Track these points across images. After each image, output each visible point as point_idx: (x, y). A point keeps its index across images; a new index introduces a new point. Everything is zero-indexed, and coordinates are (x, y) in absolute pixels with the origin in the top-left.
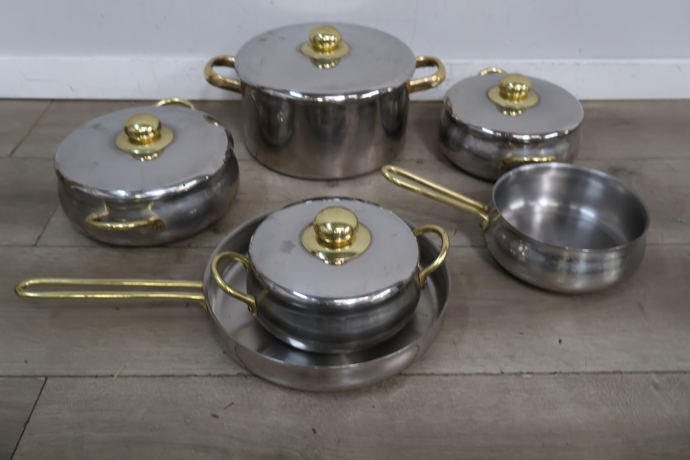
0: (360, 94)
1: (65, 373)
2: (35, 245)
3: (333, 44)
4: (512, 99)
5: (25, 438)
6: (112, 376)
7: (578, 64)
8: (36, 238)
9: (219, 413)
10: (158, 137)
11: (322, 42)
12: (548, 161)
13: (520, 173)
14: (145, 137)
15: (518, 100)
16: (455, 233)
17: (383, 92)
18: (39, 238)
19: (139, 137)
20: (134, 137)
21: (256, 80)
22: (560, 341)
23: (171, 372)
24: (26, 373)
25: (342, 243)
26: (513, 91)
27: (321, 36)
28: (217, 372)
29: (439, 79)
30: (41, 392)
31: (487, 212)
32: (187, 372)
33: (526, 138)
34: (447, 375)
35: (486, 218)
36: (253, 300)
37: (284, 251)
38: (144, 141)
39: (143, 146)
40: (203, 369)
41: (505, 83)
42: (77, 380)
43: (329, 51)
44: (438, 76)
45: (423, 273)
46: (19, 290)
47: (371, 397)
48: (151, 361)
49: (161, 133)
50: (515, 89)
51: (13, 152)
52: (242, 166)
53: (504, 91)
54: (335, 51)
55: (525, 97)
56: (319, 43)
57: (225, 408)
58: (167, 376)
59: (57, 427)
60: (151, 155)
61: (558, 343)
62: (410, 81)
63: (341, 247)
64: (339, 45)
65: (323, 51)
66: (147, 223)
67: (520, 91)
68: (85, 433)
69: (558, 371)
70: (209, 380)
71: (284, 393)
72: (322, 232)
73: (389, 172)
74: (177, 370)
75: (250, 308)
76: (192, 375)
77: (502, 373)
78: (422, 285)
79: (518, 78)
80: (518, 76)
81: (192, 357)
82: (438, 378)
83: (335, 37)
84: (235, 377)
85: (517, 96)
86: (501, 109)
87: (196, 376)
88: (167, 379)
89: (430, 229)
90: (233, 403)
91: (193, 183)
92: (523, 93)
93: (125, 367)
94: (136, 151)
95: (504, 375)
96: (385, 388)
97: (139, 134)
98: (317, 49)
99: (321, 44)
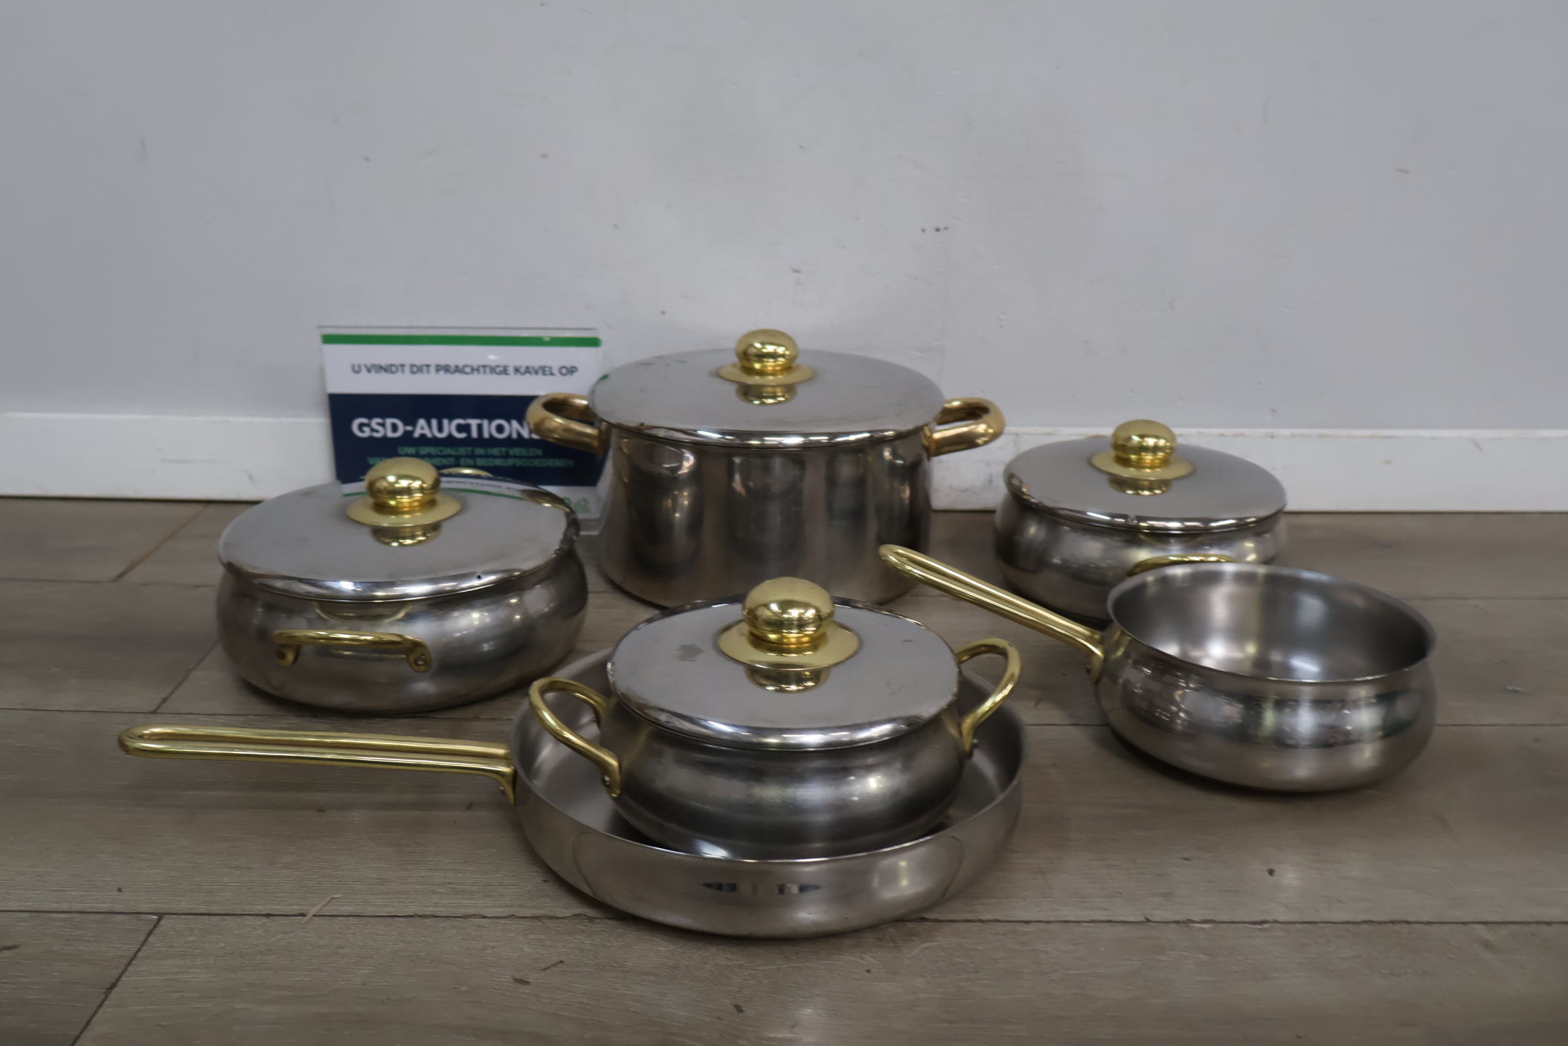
0: (833, 435)
1: (202, 909)
2: (154, 712)
3: (781, 360)
4: (1139, 465)
5: (107, 1011)
6: (302, 915)
7: (1272, 437)
8: (158, 702)
9: (532, 977)
10: (429, 504)
11: (761, 356)
12: (1218, 562)
13: (1165, 581)
14: (405, 499)
15: (1152, 467)
16: (1037, 704)
17: (877, 435)
18: (164, 700)
19: (394, 498)
20: (384, 498)
21: (631, 419)
22: (1271, 872)
23: (429, 910)
24: (118, 907)
25: (799, 642)
26: (1143, 449)
28: (530, 913)
29: (990, 432)
30: (145, 940)
31: (1099, 643)
32: (463, 911)
33: (1174, 525)
34: (1027, 922)
35: (1097, 651)
36: (614, 762)
37: (682, 659)
38: (404, 507)
39: (400, 516)
40: (499, 907)
41: (1124, 435)
42: (226, 920)
43: (774, 373)
44: (989, 427)
45: (968, 722)
46: (130, 737)
47: (864, 956)
48: (387, 893)
49: (438, 497)
50: (1145, 444)
51: (121, 575)
52: (592, 600)
53: (1123, 451)
54: (785, 374)
55: (1165, 463)
56: (755, 359)
57: (545, 969)
58: (420, 916)
59: (177, 995)
60: (412, 537)
61: (1266, 874)
62: (932, 432)
63: (799, 651)
64: (794, 365)
65: (761, 373)
66: (397, 639)
67: (1155, 449)
68: (238, 1006)
69: (1270, 918)
70: (511, 924)
71: (672, 947)
72: (760, 620)
73: (896, 555)
74: (442, 907)
75: (607, 779)
76: (474, 916)
77: (1148, 921)
78: (967, 747)
79: (1148, 427)
80: (1148, 423)
81: (475, 888)
82: (1008, 927)
83: (787, 349)
84: (566, 921)
85: (1148, 458)
86: (1121, 484)
87: (484, 917)
88: (421, 921)
89: (983, 649)
90: (561, 962)
91: (492, 578)
92: (1160, 455)
93: (330, 901)
94: (385, 525)
95: (1152, 924)
96: (894, 942)
97: (395, 492)
98: (750, 371)
99: (758, 361)
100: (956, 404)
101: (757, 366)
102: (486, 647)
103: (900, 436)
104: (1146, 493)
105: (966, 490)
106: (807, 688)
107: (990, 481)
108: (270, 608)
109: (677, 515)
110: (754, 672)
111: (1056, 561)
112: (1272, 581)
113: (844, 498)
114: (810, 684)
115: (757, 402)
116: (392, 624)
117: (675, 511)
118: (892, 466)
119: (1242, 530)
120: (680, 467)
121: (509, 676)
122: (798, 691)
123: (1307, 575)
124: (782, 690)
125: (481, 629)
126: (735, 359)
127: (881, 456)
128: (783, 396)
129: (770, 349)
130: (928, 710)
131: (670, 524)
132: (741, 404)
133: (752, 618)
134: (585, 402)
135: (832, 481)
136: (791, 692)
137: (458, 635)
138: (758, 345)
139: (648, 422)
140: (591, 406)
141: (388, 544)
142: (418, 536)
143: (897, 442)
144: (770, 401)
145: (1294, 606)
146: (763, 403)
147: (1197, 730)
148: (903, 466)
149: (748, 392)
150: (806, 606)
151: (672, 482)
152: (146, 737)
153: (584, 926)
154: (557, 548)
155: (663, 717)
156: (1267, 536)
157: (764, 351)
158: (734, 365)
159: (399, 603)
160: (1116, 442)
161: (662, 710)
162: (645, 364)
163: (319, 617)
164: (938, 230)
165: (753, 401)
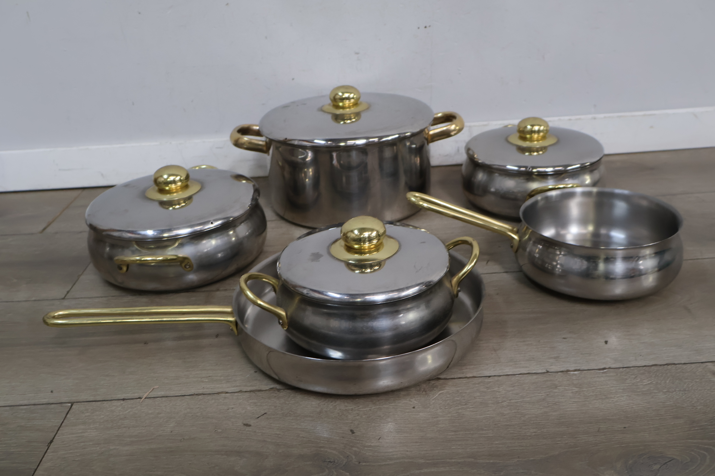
0: (380, 138)
1: (92, 399)
2: (64, 299)
3: (352, 101)
4: (531, 140)
5: (49, 455)
6: (140, 398)
7: (595, 118)
8: (66, 293)
9: (252, 422)
10: (185, 187)
11: (342, 99)
12: (572, 187)
13: (547, 198)
14: (173, 186)
15: (538, 140)
17: (402, 136)
18: (68, 292)
19: (168, 186)
20: (163, 186)
21: (280, 136)
22: (606, 342)
23: (201, 391)
24: (52, 401)
26: (532, 132)
27: (340, 94)
28: (249, 389)
29: (457, 128)
30: (66, 417)
31: (516, 233)
32: (217, 391)
33: (550, 170)
34: (489, 377)
35: (516, 237)
36: (283, 313)
37: (313, 260)
38: (173, 190)
39: (172, 194)
40: (234, 387)
41: (523, 125)
42: (104, 403)
43: (349, 107)
44: (457, 126)
45: (455, 280)
46: (48, 318)
47: (411, 400)
48: (180, 384)
49: (189, 183)
50: (533, 129)
51: (44, 229)
52: (269, 225)
53: (523, 134)
54: (355, 107)
55: (544, 138)
56: (339, 101)
57: (258, 418)
58: (197, 395)
59: (82, 444)
60: (179, 204)
61: (604, 343)
62: (429, 131)
63: (370, 252)
64: (359, 102)
65: (343, 108)
66: (175, 257)
67: (539, 132)
68: (112, 448)
69: (607, 367)
70: (241, 395)
71: (318, 402)
72: (350, 239)
73: (415, 197)
74: (207, 389)
75: (281, 321)
76: (222, 392)
77: (548, 372)
78: (455, 293)
79: (535, 121)
80: (535, 119)
81: (222, 378)
82: (480, 380)
83: (354, 95)
84: (267, 392)
85: (536, 136)
86: (522, 150)
87: (227, 393)
88: (197, 397)
89: (460, 242)
90: (265, 413)
91: (219, 222)
92: (541, 134)
93: (153, 389)
94: (165, 199)
95: (550, 373)
96: (425, 392)
97: (167, 183)
98: (338, 107)
99: (341, 102)
100: (440, 115)
101: (341, 104)
102: (220, 255)
103: (413, 135)
104: (535, 154)
105: (447, 156)
106: (375, 270)
107: (458, 150)
108: (113, 246)
109: (307, 180)
110: (348, 265)
111: (493, 190)
112: (600, 194)
113: (388, 167)
114: (376, 268)
115: (342, 123)
116: (172, 250)
117: (306, 179)
118: (410, 148)
119: (583, 169)
120: (306, 157)
121: (232, 268)
122: (371, 272)
123: (618, 191)
124: (362, 272)
125: (216, 247)
126: (330, 102)
127: (405, 145)
128: (354, 118)
129: (346, 95)
130: (435, 278)
131: (304, 185)
132: (333, 124)
133: (345, 237)
134: (258, 128)
135: (381, 160)
136: (367, 273)
137: (206, 250)
139: (289, 137)
140: (261, 130)
141: (168, 208)
142: (182, 203)
143: (412, 139)
144: (349, 121)
145: (611, 206)
146: (345, 123)
147: (566, 273)
148: (416, 148)
149: (337, 118)
150: (372, 230)
151: (304, 164)
152: (56, 317)
153: (275, 394)
154: (250, 204)
155: (305, 291)
156: (596, 171)
157: (344, 96)
158: (329, 105)
159: (174, 239)
160: (519, 129)
161: (305, 288)
162: (286, 107)
163: (137, 249)
164: (426, 27)
165: (340, 122)
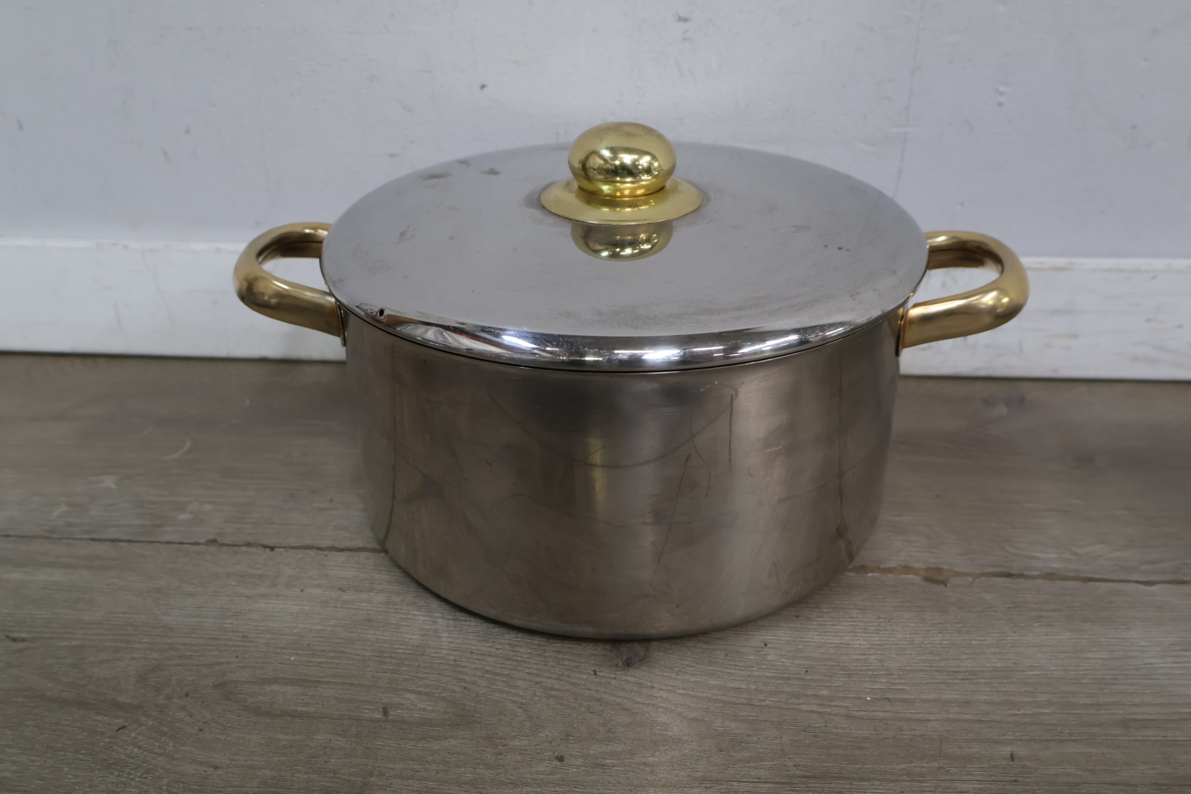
3: (645, 179)
11: (612, 172)
29: (1005, 301)
43: (634, 202)
44: (1005, 294)
54: (653, 202)
56: (601, 176)
62: (908, 308)
64: (668, 184)
65: (613, 202)
83: (654, 158)
98: (592, 197)
99: (606, 182)
100: (941, 239)
101: (606, 188)
128: (648, 241)
129: (627, 159)
138: (606, 153)
144: (628, 251)
157: (617, 163)
158: (568, 184)
162: (433, 176)
165: (601, 251)
